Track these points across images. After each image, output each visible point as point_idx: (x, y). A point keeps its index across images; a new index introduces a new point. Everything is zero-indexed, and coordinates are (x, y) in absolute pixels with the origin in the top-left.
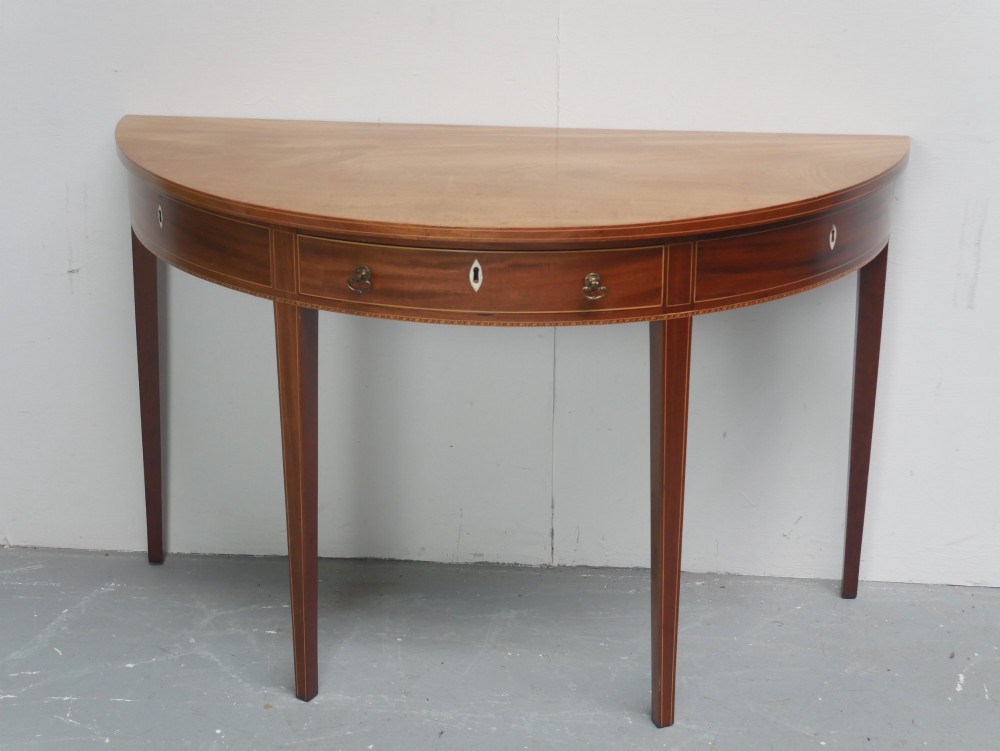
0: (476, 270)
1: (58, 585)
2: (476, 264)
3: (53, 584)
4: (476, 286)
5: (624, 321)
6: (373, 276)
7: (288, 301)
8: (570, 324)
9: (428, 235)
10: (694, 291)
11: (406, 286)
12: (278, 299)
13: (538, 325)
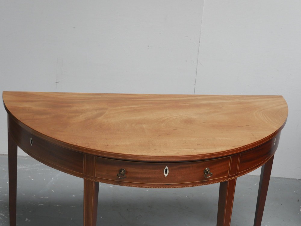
0: (166, 170)
1: (49, 170)
2: (167, 168)
3: (48, 170)
4: (166, 175)
5: (216, 183)
6: (126, 172)
7: (90, 179)
8: (198, 185)
9: (151, 159)
10: (238, 169)
11: (139, 176)
12: (86, 178)
13: (187, 187)
